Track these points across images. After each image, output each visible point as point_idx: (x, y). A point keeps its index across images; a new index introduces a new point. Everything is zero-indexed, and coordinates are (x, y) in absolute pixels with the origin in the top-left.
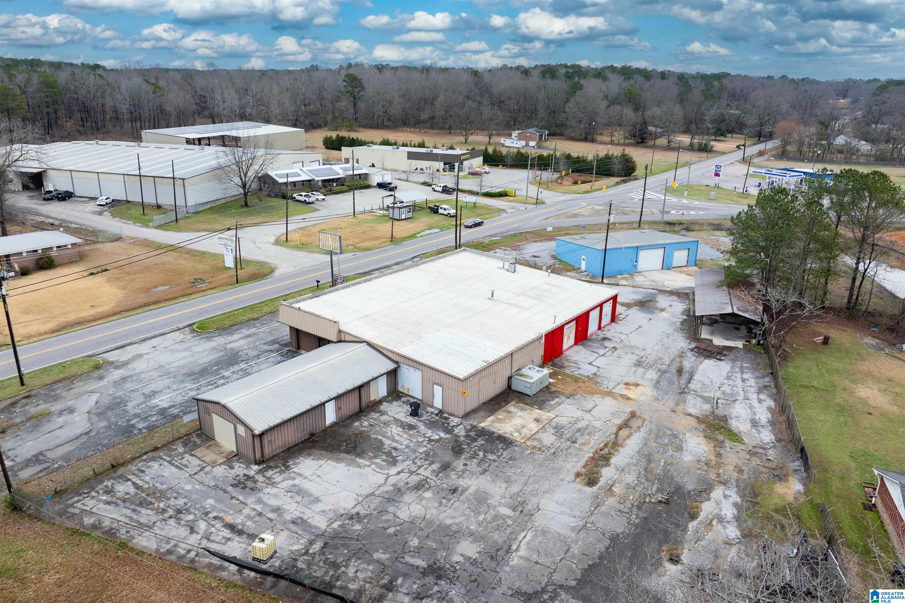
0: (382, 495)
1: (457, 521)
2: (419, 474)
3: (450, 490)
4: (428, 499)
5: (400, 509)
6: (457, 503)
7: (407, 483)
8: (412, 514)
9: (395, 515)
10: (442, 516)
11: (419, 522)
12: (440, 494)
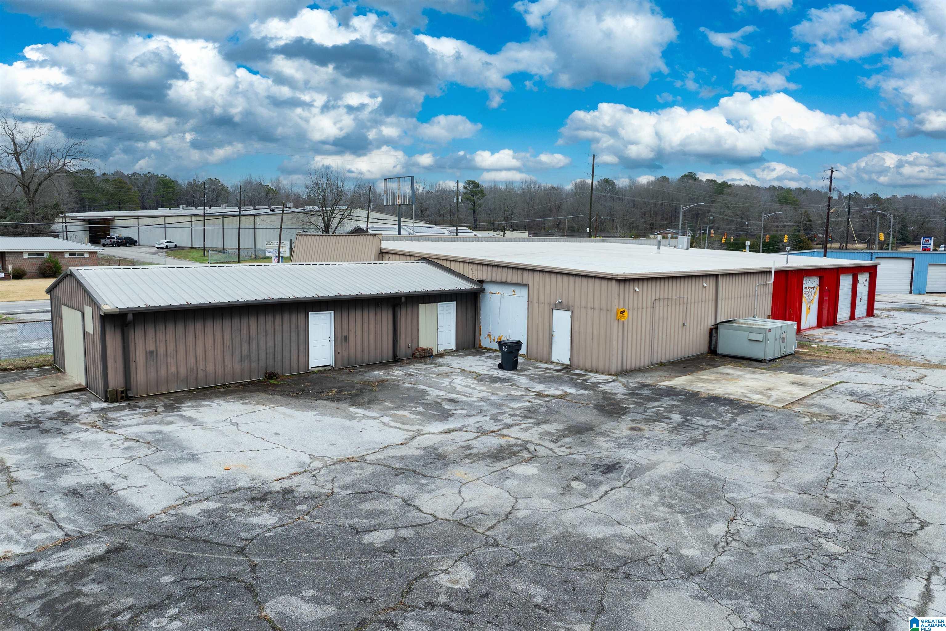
0: (386, 463)
1: (627, 531)
2: (503, 436)
3: (597, 466)
4: (525, 479)
5: (430, 491)
6: (623, 493)
7: (468, 447)
8: (466, 505)
9: (407, 502)
10: (570, 516)
11: (489, 523)
12: (563, 471)
